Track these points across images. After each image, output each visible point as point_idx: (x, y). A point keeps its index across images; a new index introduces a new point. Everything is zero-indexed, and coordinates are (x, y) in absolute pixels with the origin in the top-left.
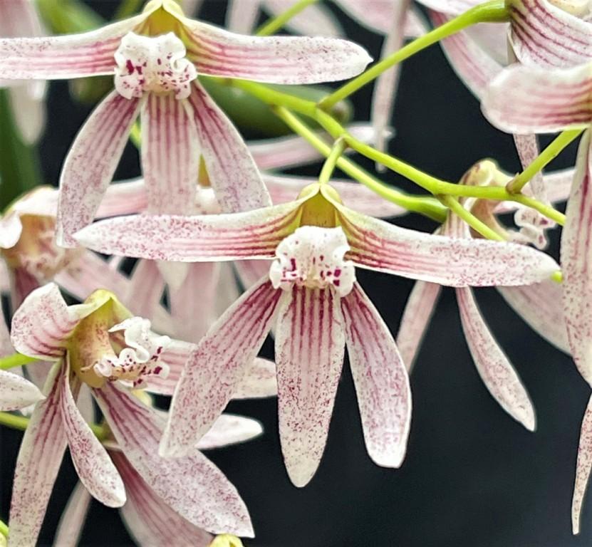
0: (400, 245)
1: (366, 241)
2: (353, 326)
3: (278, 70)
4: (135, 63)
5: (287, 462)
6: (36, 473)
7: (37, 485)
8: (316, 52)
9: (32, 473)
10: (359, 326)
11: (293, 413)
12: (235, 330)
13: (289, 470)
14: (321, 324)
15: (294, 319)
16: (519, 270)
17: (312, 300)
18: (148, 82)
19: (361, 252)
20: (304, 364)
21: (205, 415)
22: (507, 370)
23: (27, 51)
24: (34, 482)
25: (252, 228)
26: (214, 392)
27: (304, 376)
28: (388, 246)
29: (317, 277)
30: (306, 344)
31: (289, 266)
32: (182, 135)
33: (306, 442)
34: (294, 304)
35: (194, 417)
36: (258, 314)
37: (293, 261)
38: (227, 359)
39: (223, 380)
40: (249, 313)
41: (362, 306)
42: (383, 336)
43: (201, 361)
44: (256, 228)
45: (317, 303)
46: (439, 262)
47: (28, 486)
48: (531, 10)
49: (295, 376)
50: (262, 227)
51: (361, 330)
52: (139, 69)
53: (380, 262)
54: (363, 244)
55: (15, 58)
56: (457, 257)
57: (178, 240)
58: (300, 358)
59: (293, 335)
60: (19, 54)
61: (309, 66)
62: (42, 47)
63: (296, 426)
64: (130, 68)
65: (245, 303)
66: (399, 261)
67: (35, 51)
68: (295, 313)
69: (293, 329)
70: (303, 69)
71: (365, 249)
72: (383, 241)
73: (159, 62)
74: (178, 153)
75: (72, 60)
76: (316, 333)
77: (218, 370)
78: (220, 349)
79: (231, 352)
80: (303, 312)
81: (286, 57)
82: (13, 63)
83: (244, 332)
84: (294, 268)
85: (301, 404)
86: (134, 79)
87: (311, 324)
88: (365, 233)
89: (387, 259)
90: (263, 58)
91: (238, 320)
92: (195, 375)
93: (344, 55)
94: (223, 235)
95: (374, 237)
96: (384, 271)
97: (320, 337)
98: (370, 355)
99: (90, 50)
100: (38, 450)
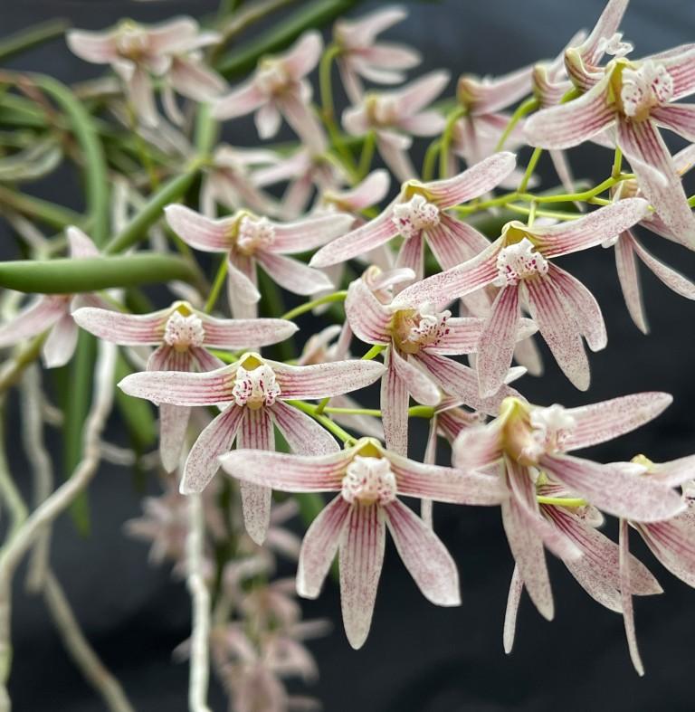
0: (566, 233)
1: (548, 241)
2: (562, 288)
3: (478, 186)
4: (404, 219)
5: (571, 380)
6: (394, 413)
7: (397, 420)
8: (489, 167)
9: (391, 414)
10: (564, 287)
11: (561, 352)
12: (500, 319)
13: (575, 384)
14: (550, 297)
15: (535, 301)
16: (630, 214)
17: (539, 286)
18: (416, 225)
19: (550, 248)
20: (553, 322)
21: (501, 369)
22: (676, 277)
23: (352, 239)
24: (395, 419)
25: (484, 263)
26: (501, 356)
27: (555, 329)
28: (560, 237)
29: (526, 270)
30: (548, 312)
31: (507, 270)
32: (453, 245)
33: (575, 364)
34: (531, 293)
35: (494, 372)
36: (510, 305)
37: (508, 267)
38: (502, 336)
39: (504, 347)
40: (504, 307)
41: (562, 275)
42: (577, 285)
43: (486, 342)
44: (487, 261)
45: (542, 286)
46: (589, 232)
47: (392, 422)
48: (586, 83)
49: (551, 332)
50: (490, 259)
51: (567, 289)
52: (407, 220)
53: (562, 248)
54: (548, 243)
55: (348, 246)
56: (595, 224)
57: (447, 286)
58: (549, 320)
59: (539, 310)
60: (350, 243)
61: (490, 176)
62: (359, 234)
63: (566, 359)
64: (403, 222)
65: (499, 302)
66: (571, 243)
67: (357, 237)
68: (534, 297)
69: (538, 307)
70: (489, 179)
71: (551, 245)
72: (556, 236)
73: (415, 212)
74: (456, 255)
75: (377, 233)
76: (550, 303)
77: (499, 343)
78: (496, 332)
79: (503, 331)
80: (538, 296)
81: (477, 177)
82: (350, 248)
83: (506, 319)
84: (510, 271)
85: (562, 345)
86: (408, 227)
87: (545, 299)
88: (545, 236)
89: (564, 245)
90: (467, 184)
91: (500, 312)
92: (486, 350)
93: (503, 160)
94: (471, 272)
95: (550, 236)
96: (568, 252)
97: (554, 304)
98: (576, 299)
99: (383, 225)
100: (391, 399)
